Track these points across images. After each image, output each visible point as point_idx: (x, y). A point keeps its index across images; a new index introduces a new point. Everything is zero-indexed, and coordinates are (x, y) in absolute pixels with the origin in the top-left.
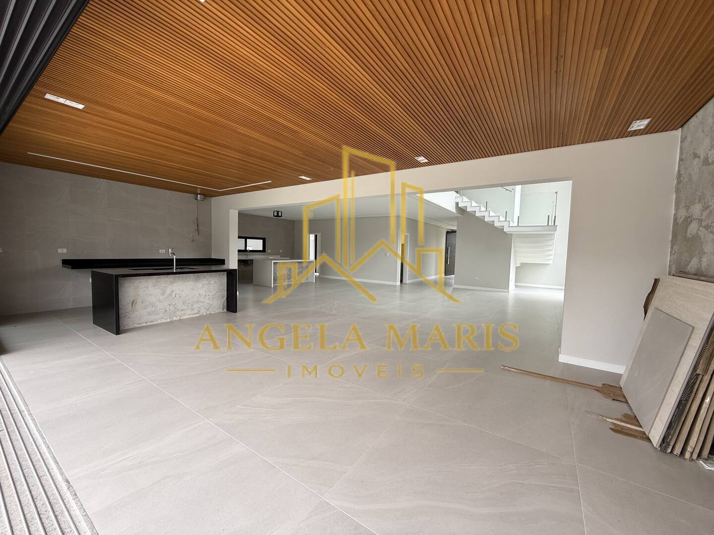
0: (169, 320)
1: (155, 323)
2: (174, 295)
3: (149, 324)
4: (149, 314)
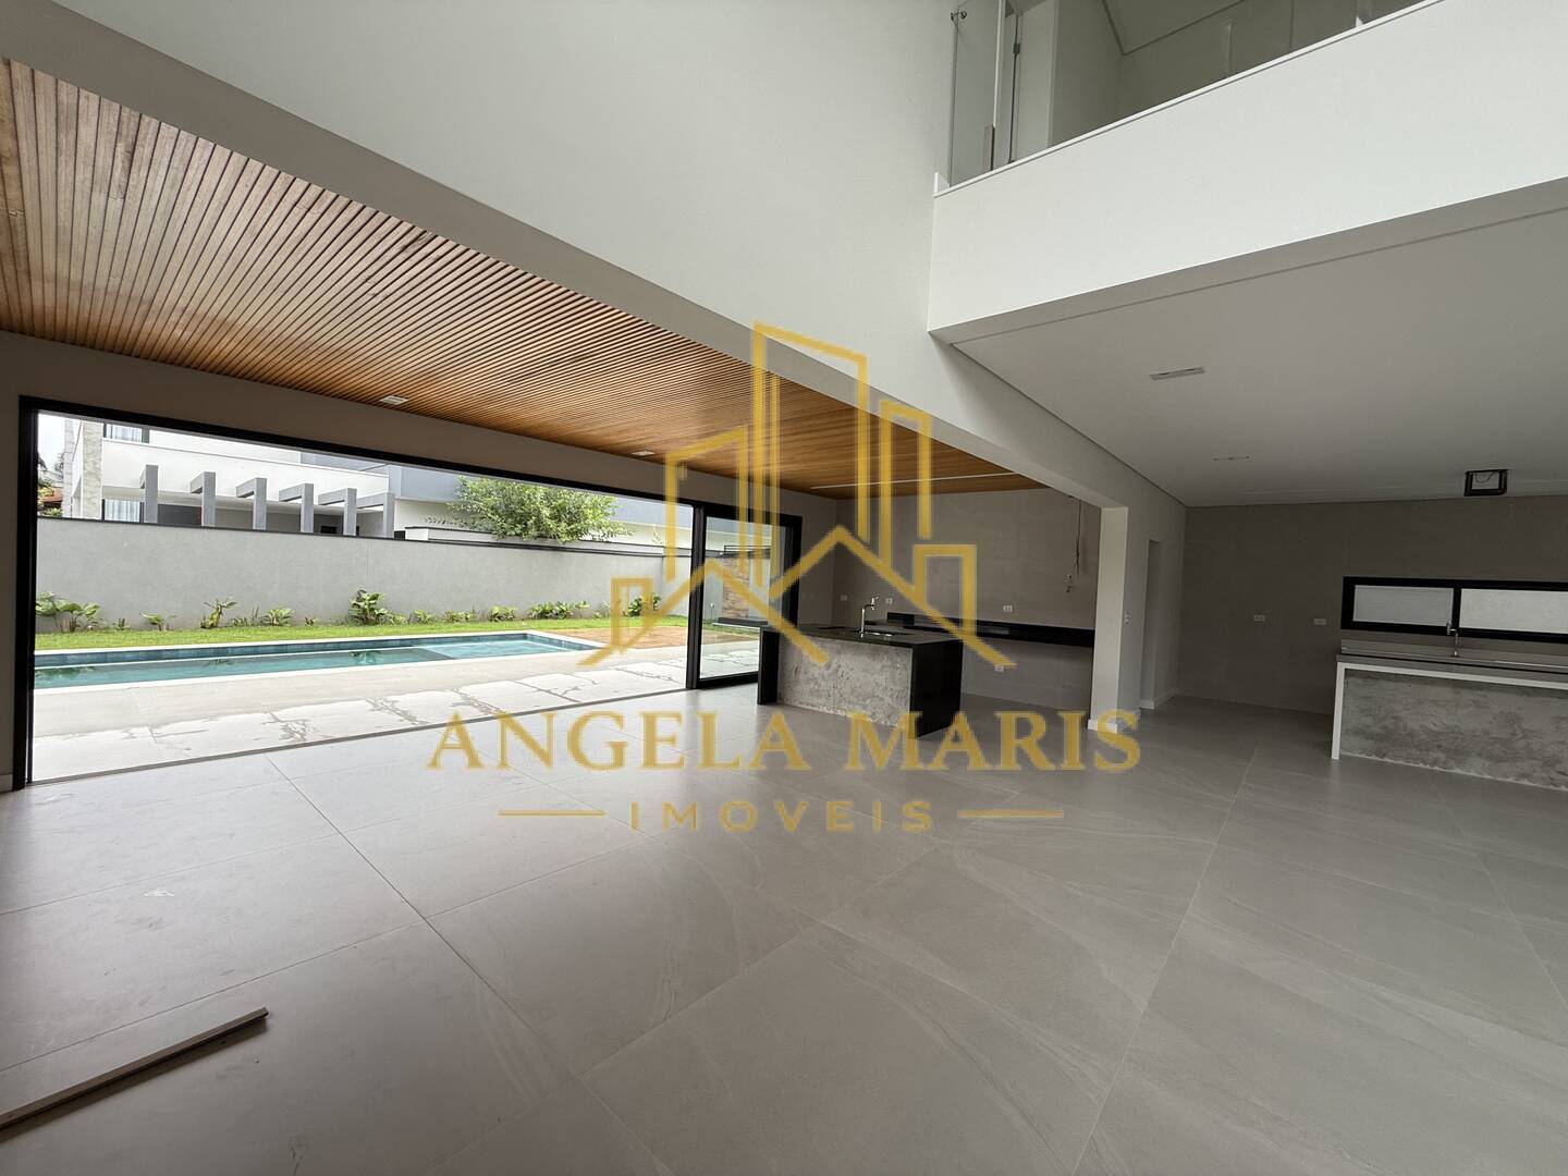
0: (832, 712)
1: (815, 709)
2: (840, 673)
3: (810, 707)
4: (812, 692)
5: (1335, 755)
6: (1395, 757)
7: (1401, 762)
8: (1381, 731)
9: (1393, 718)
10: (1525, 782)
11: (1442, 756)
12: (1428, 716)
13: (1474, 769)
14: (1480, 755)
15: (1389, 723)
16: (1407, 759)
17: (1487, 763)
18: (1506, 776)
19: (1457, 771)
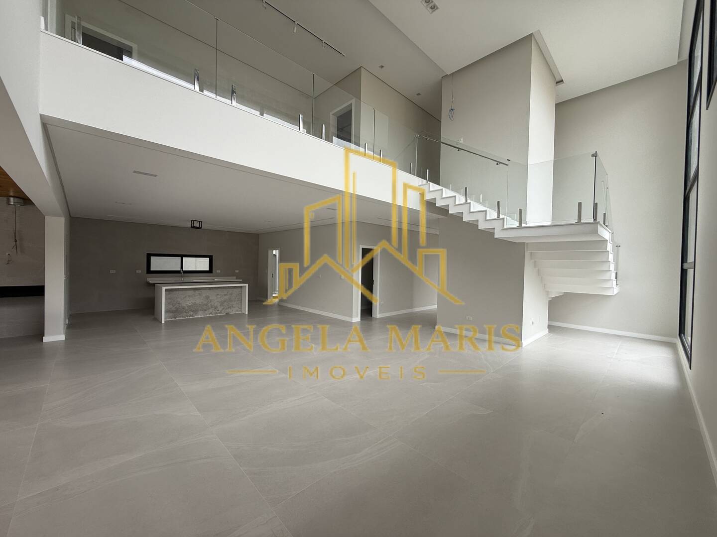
5: (163, 322)
6: (180, 317)
7: (181, 318)
8: (174, 309)
9: (178, 304)
10: (211, 315)
11: (191, 313)
12: (187, 301)
13: (199, 315)
14: (201, 310)
15: (177, 306)
16: (182, 317)
17: (203, 312)
18: (207, 315)
19: (196, 317)
